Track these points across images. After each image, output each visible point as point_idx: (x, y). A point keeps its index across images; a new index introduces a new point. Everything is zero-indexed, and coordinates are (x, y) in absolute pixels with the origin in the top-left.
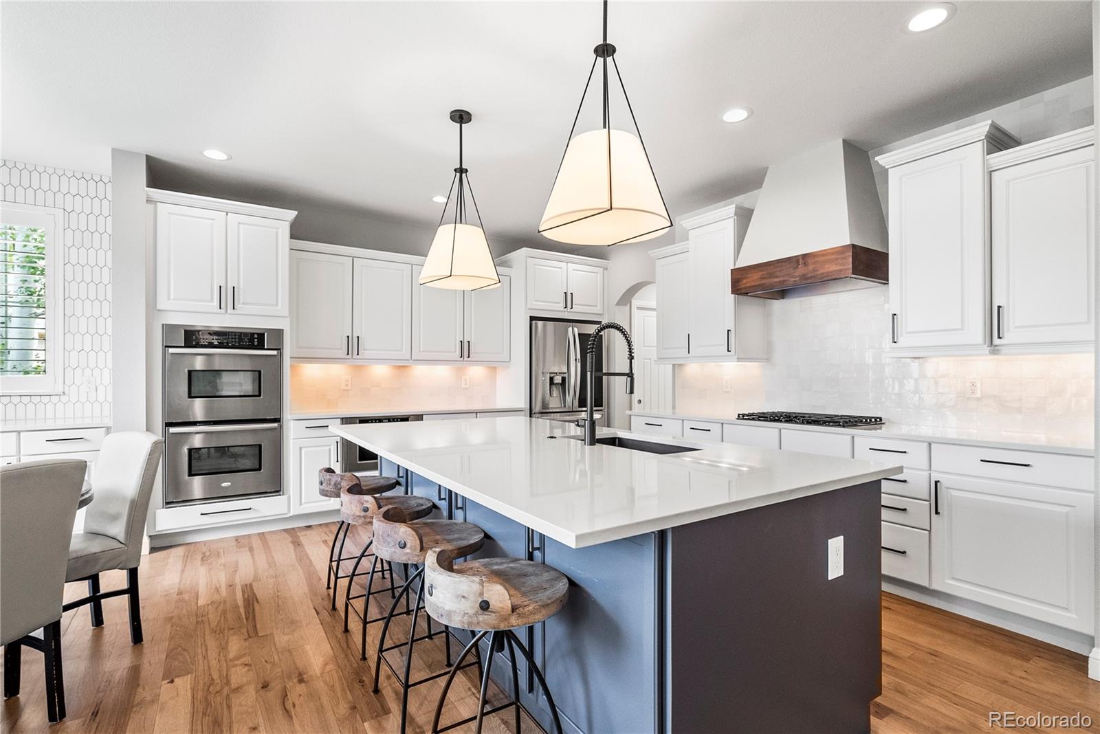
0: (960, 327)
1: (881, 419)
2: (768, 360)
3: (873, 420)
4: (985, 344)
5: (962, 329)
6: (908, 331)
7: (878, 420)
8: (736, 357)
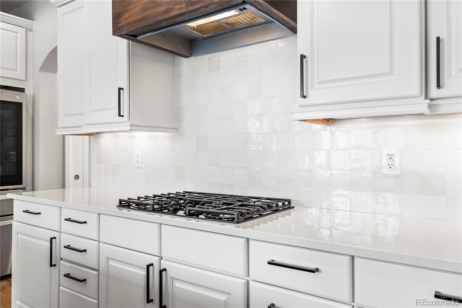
0: (389, 71)
1: (289, 202)
2: (177, 129)
3: (280, 204)
4: (421, 96)
5: (391, 73)
6: (320, 80)
7: (287, 203)
8: (129, 124)
